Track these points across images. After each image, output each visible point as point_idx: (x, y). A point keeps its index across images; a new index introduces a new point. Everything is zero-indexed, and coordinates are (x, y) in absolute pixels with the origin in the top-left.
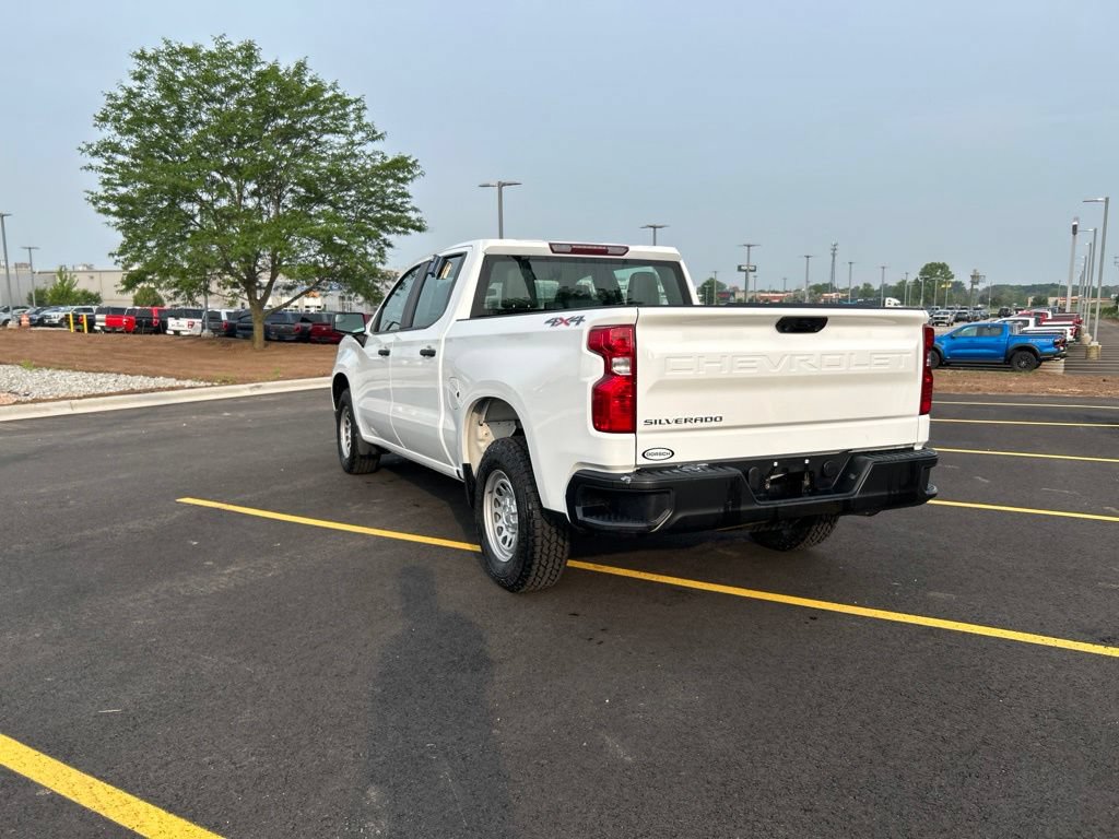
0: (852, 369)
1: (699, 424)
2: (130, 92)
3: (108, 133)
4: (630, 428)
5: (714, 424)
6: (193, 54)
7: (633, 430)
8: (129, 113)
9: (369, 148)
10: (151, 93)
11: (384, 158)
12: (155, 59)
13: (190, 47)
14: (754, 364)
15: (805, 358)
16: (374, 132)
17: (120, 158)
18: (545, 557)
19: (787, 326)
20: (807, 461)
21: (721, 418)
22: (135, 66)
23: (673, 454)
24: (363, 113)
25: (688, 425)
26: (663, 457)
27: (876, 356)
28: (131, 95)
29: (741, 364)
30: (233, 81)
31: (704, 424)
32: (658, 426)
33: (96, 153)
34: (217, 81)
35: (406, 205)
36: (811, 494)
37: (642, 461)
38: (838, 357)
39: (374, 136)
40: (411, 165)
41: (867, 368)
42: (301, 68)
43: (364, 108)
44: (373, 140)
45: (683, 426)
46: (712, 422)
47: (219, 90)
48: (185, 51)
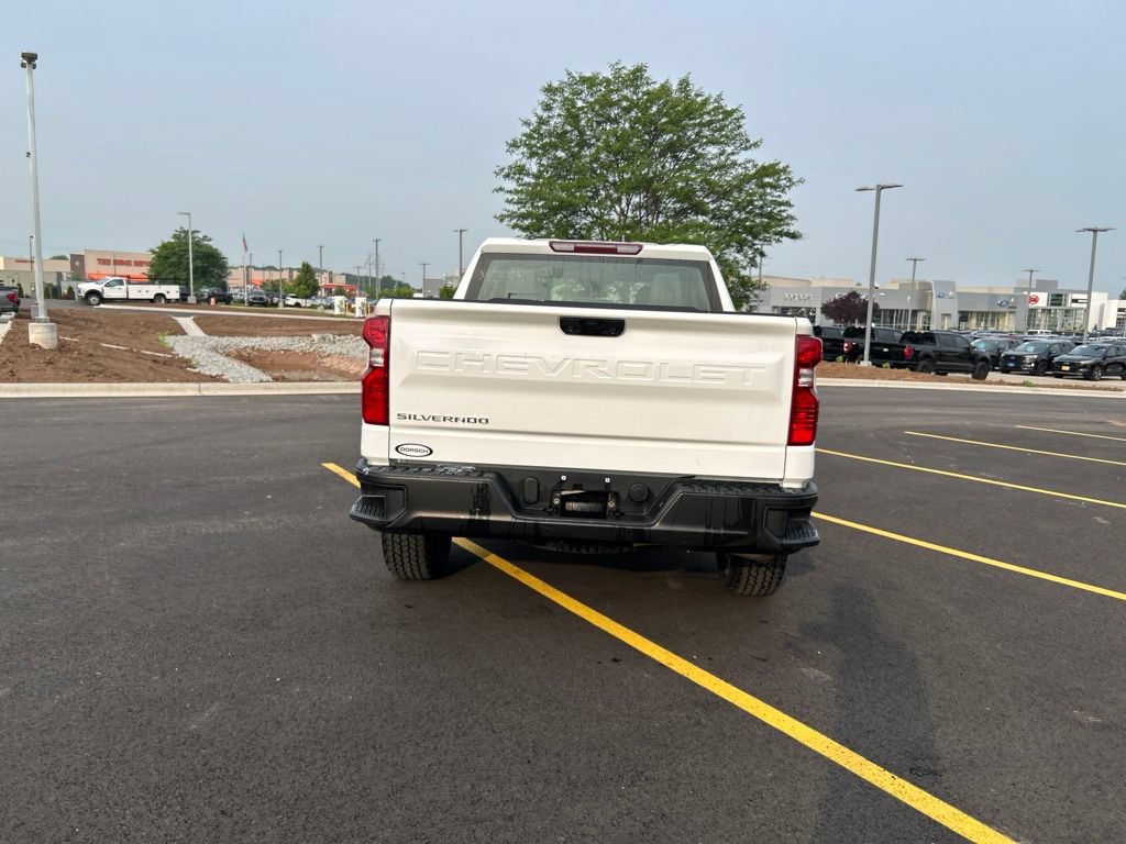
0: (662, 380)
1: (460, 424)
2: (540, 118)
3: (517, 157)
4: (382, 421)
5: (478, 426)
6: (590, 82)
7: (386, 422)
8: (538, 140)
9: (741, 157)
10: (556, 120)
11: (755, 166)
12: (560, 90)
13: (588, 74)
14: (526, 366)
15: (594, 364)
16: (748, 141)
17: (526, 179)
18: (397, 547)
19: (571, 326)
20: (607, 480)
21: (487, 421)
22: (543, 97)
23: (431, 452)
24: (743, 122)
25: (448, 424)
26: (418, 454)
27: (703, 368)
28: (542, 122)
29: (506, 365)
30: (625, 104)
31: (466, 425)
32: (413, 422)
33: (507, 176)
34: (612, 104)
35: (784, 214)
36: (617, 518)
37: (395, 455)
38: (644, 366)
39: (747, 145)
40: (781, 171)
41: (689, 381)
42: (684, 84)
43: (743, 117)
44: (746, 149)
45: (442, 424)
46: (479, 424)
47: (614, 112)
48: (584, 80)
